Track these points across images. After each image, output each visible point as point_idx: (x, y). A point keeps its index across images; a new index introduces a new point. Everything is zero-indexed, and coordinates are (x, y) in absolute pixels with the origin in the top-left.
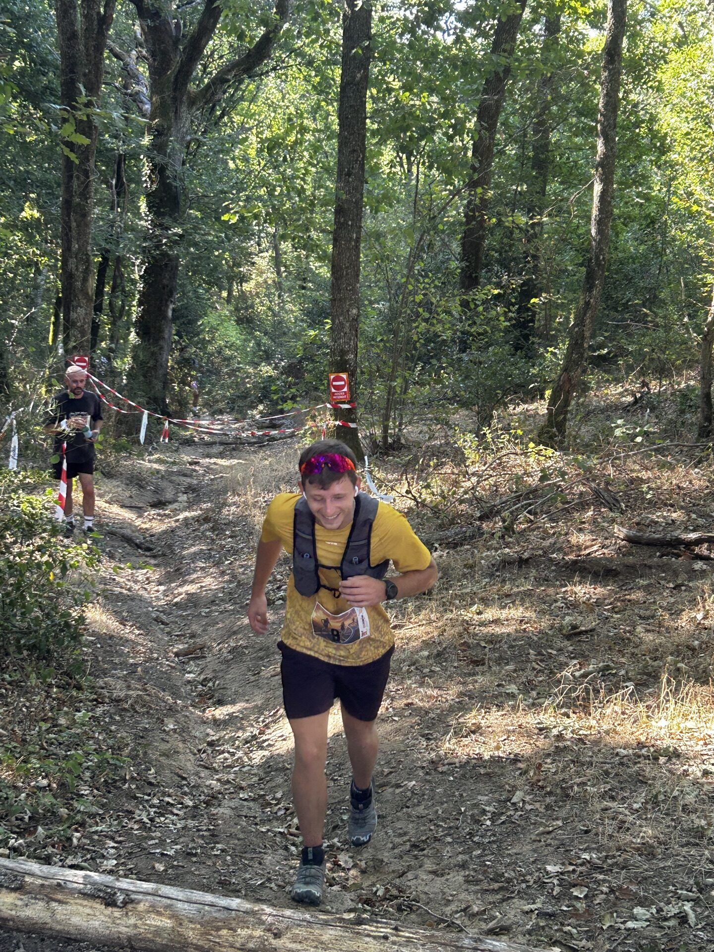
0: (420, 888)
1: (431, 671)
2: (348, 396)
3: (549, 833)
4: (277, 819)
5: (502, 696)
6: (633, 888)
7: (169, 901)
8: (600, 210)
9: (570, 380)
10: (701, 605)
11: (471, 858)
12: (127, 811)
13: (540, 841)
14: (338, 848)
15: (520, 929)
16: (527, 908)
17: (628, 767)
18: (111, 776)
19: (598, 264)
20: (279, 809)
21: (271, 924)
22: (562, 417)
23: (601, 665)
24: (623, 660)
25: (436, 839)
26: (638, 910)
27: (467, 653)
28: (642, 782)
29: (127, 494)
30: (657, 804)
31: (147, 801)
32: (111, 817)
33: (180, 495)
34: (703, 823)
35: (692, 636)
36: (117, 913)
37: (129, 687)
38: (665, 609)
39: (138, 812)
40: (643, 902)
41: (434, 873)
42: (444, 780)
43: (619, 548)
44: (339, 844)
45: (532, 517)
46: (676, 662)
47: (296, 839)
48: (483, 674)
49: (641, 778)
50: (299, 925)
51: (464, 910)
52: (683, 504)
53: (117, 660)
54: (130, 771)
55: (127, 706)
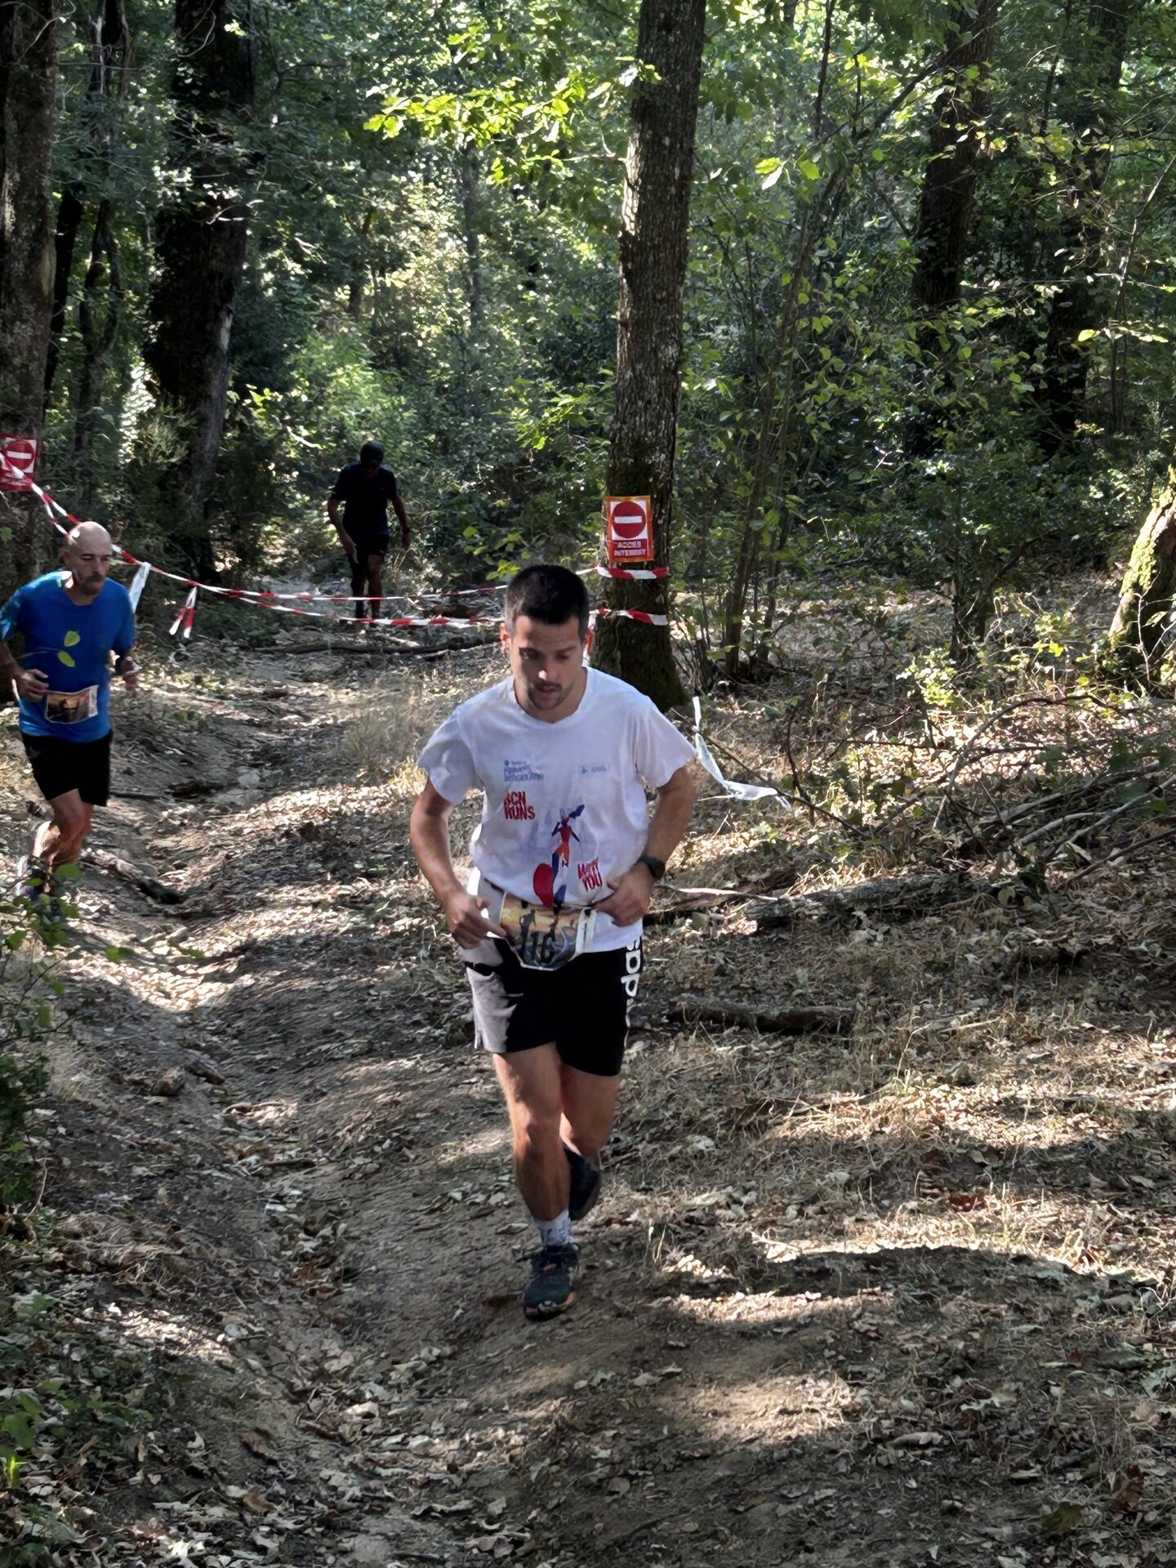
5: (1027, 1285)
12: (141, 1539)
18: (102, 1453)
27: (940, 1179)
32: (103, 1552)
33: (243, 769)
37: (138, 1236)
42: (895, 1487)
45: (1086, 855)
48: (980, 1227)
53: (106, 1168)
54: (147, 1442)
55: (133, 1281)
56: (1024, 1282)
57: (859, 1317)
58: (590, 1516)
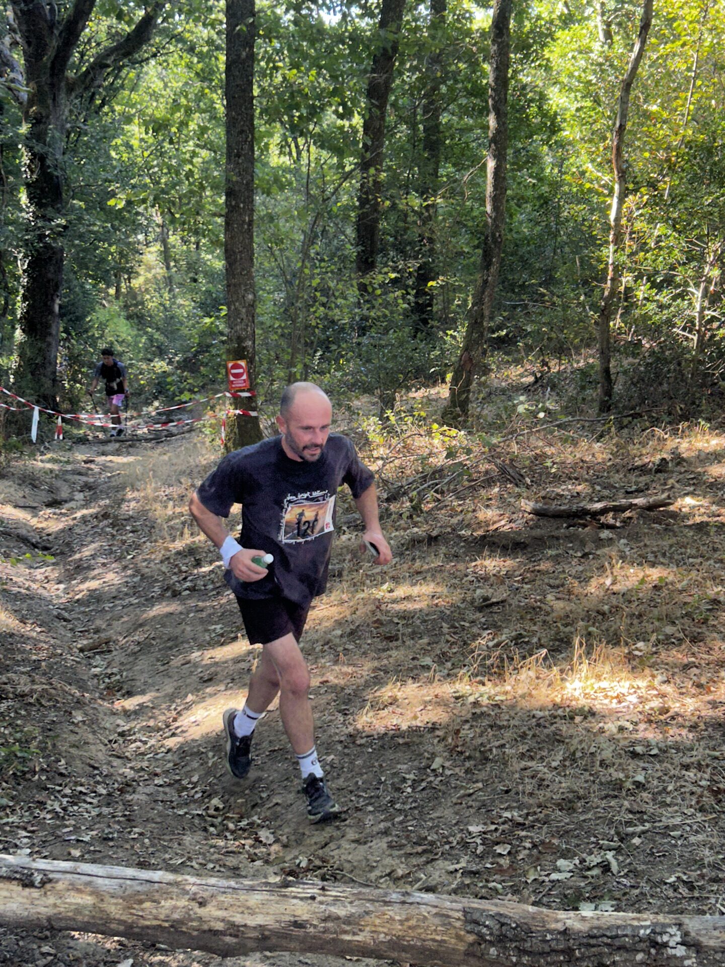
0: (343, 857)
1: (345, 649)
2: (248, 383)
3: (470, 795)
4: (195, 801)
5: (417, 669)
6: (555, 841)
7: (88, 879)
8: (496, 187)
9: (471, 360)
10: (609, 571)
11: (393, 825)
12: (38, 802)
13: (461, 804)
14: (259, 825)
15: (445, 888)
16: (452, 868)
17: (545, 727)
18: (20, 767)
19: (495, 241)
20: (196, 792)
21: (195, 894)
22: (464, 396)
23: (514, 634)
24: (535, 628)
25: (358, 809)
26: (561, 863)
27: (380, 630)
28: (559, 741)
29: (21, 494)
30: (574, 760)
31: (59, 791)
32: (22, 808)
33: (76, 493)
34: (621, 775)
35: (602, 601)
36: (35, 893)
37: (33, 682)
38: (575, 577)
39: (49, 802)
40: (566, 854)
41: (357, 841)
42: (363, 752)
43: (526, 522)
44: (259, 821)
45: (439, 496)
46: (587, 627)
47: (215, 820)
48: (397, 648)
49: (558, 737)
50: (224, 893)
51: (389, 875)
52: (587, 477)
53: (19, 658)
54: (40, 763)
55: (32, 701)
56: (415, 667)
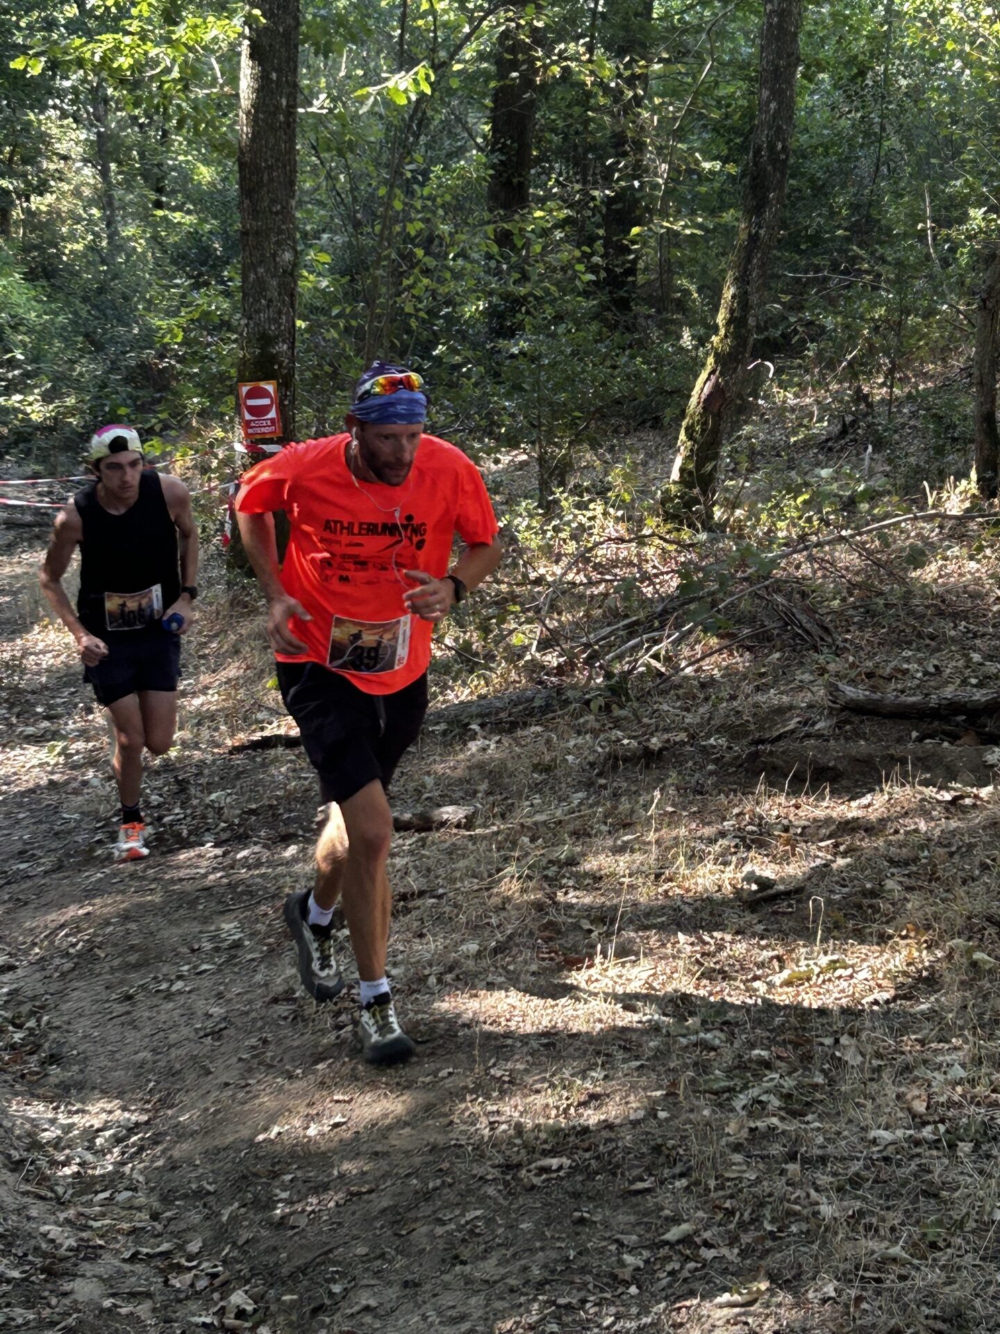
2: (279, 427)
9: (721, 391)
22: (709, 467)
28: (927, 1194)
45: (661, 666)
49: (924, 1187)
57: (494, 1065)
58: (275, 1249)
